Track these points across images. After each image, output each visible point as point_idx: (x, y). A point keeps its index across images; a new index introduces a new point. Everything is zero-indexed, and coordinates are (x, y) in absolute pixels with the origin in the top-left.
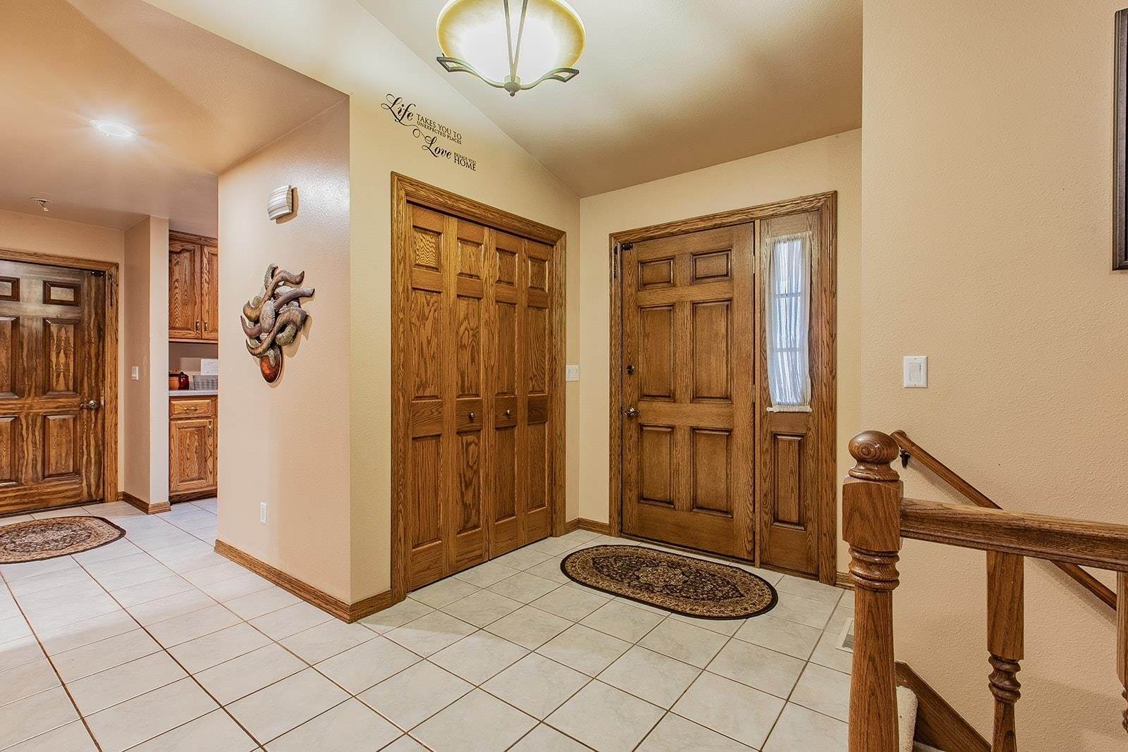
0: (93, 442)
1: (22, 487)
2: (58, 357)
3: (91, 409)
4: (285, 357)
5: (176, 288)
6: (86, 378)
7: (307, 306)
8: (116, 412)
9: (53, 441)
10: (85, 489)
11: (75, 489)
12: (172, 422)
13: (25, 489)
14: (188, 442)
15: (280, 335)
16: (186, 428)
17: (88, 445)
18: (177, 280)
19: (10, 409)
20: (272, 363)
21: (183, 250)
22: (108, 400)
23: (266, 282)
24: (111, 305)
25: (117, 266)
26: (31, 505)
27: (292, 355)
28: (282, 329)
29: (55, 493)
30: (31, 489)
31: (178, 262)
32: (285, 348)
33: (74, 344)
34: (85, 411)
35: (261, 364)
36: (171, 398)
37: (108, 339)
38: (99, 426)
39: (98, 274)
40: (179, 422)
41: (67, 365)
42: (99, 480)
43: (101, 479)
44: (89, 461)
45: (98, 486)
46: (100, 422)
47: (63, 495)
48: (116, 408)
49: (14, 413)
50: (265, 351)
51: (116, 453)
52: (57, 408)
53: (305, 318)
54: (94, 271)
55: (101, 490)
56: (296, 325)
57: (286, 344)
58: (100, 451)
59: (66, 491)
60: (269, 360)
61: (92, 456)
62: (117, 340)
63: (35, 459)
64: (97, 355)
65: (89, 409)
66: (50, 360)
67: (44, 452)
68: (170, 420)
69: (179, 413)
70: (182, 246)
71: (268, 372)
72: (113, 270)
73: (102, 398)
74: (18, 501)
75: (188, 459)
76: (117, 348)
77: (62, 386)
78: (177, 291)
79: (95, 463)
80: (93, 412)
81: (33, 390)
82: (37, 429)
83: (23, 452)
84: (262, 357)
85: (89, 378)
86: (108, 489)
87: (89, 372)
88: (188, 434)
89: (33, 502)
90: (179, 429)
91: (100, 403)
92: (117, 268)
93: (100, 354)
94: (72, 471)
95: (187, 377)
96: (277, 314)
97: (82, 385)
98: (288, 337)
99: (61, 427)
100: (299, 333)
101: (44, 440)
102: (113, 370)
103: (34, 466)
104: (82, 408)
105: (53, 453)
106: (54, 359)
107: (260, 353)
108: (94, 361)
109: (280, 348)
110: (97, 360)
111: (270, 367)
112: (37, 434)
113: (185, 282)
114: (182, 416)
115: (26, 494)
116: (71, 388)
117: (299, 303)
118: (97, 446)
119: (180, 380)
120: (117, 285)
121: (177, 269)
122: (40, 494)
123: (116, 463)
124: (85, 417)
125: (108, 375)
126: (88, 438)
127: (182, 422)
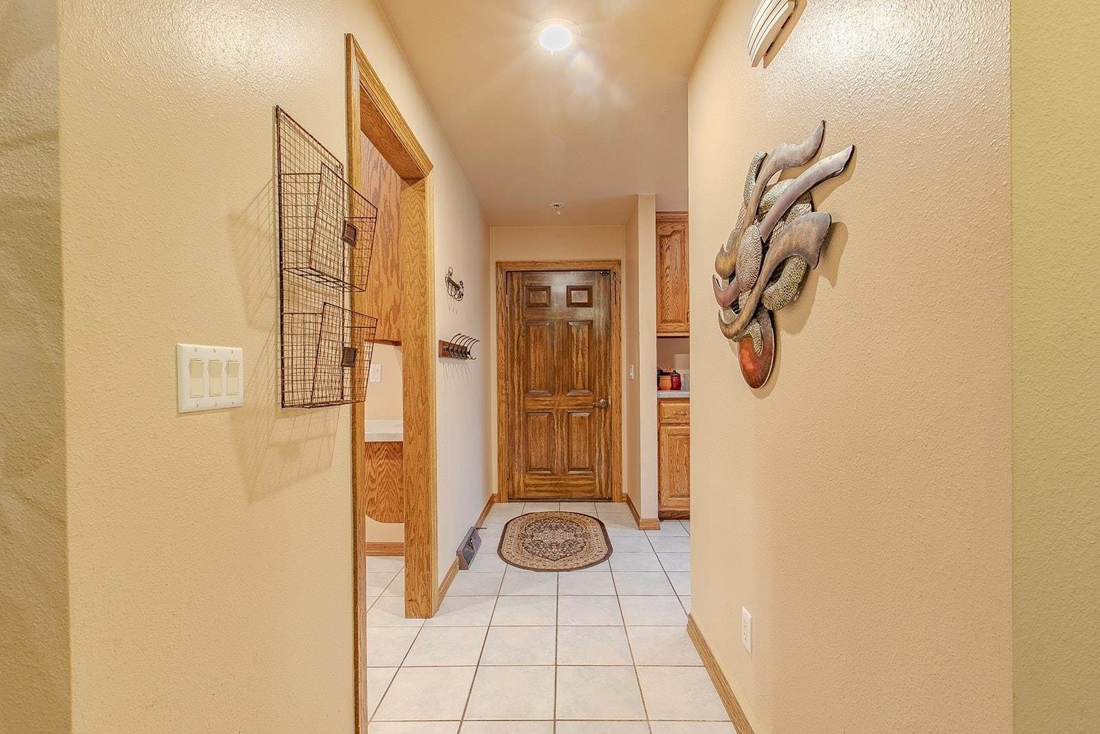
0: (603, 440)
1: (555, 477)
2: (577, 357)
3: (601, 408)
4: (783, 335)
5: (667, 276)
6: (597, 377)
7: (832, 203)
8: (620, 412)
9: (574, 436)
10: (598, 485)
11: (590, 485)
12: (662, 428)
13: (556, 479)
14: (677, 451)
15: (772, 289)
16: (675, 435)
17: (599, 443)
18: (668, 267)
19: (546, 405)
20: (757, 348)
21: (674, 231)
22: (614, 398)
23: (747, 184)
24: (616, 303)
25: (619, 263)
26: (560, 494)
27: (795, 330)
28: (775, 276)
29: (576, 486)
30: (560, 480)
31: (669, 246)
32: (781, 316)
33: (588, 344)
34: (597, 409)
35: (740, 352)
36: (660, 400)
37: (613, 337)
38: (608, 425)
39: (606, 272)
40: (669, 428)
41: (584, 364)
42: (608, 479)
43: (610, 478)
44: (600, 459)
45: (607, 484)
46: (608, 421)
47: (581, 488)
48: (620, 408)
49: (549, 409)
50: (745, 326)
51: (621, 453)
52: (577, 405)
53: (829, 234)
54: (601, 271)
55: (610, 489)
56: (806, 255)
57: (783, 304)
58: (608, 450)
59: (584, 485)
60: (752, 343)
61: (603, 455)
62: (620, 338)
63: (563, 453)
64: (606, 354)
65: (600, 408)
66: (572, 360)
67: (568, 446)
68: (660, 424)
69: (668, 418)
70: (672, 227)
71: (750, 367)
72: (616, 267)
73: (610, 397)
74: (552, 488)
75: (678, 471)
76: (620, 345)
77: (581, 386)
78: (668, 279)
79: (605, 460)
80: (603, 410)
81: (561, 388)
82: (564, 425)
83: (555, 444)
84: (741, 339)
85: (600, 377)
86: (615, 490)
87: (600, 371)
88: (678, 442)
89: (561, 492)
90: (669, 435)
91: (608, 402)
92: (620, 264)
93: (607, 354)
94: (588, 467)
95: (679, 376)
96: (765, 247)
97: (594, 384)
98: (786, 289)
99: (580, 424)
100: (813, 273)
101: (568, 433)
102: (617, 368)
103: (563, 460)
104: (595, 407)
105: (575, 447)
106: (574, 360)
107: (737, 333)
108: (603, 360)
109: (771, 314)
110: (605, 359)
111: (754, 358)
112: (564, 429)
113: (676, 268)
114: (673, 421)
115: (557, 484)
116: (587, 387)
117: (812, 203)
118: (606, 445)
119: (672, 380)
120: (620, 282)
121: (668, 254)
122: (567, 485)
123: (621, 464)
124: (597, 415)
125: (614, 375)
126: (599, 435)
127: (673, 427)
